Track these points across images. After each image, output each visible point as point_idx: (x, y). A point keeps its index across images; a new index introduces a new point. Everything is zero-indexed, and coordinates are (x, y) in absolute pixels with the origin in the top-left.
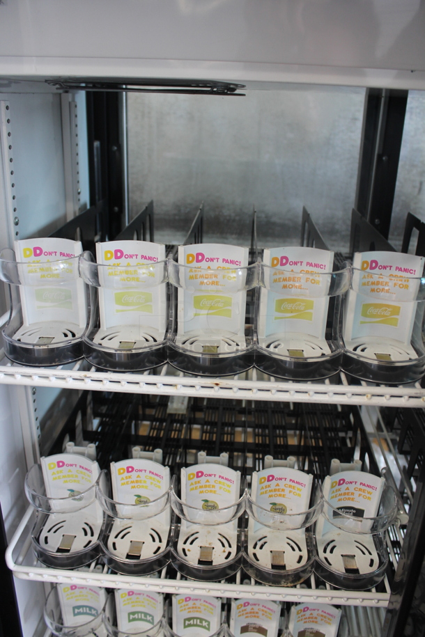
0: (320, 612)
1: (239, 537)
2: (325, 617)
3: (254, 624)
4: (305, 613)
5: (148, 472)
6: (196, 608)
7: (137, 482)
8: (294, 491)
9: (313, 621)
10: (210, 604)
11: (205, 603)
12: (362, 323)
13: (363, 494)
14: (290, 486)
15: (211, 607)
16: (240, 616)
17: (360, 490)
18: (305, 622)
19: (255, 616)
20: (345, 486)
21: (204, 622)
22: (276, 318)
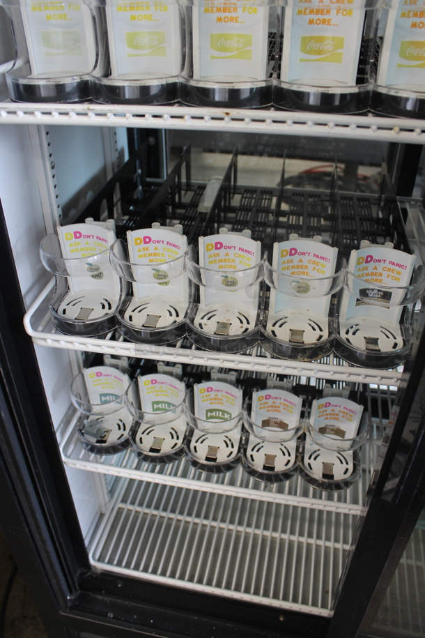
0: (342, 408)
1: (258, 316)
2: (347, 414)
3: (276, 418)
4: (326, 409)
5: (165, 243)
6: (218, 399)
7: (155, 255)
8: (317, 267)
9: (335, 418)
10: (231, 395)
11: (226, 394)
12: (399, 66)
13: (392, 275)
14: (314, 262)
15: (233, 398)
16: (261, 408)
17: (389, 270)
18: (326, 419)
19: (276, 411)
20: (372, 264)
21: (226, 414)
22: (302, 60)
